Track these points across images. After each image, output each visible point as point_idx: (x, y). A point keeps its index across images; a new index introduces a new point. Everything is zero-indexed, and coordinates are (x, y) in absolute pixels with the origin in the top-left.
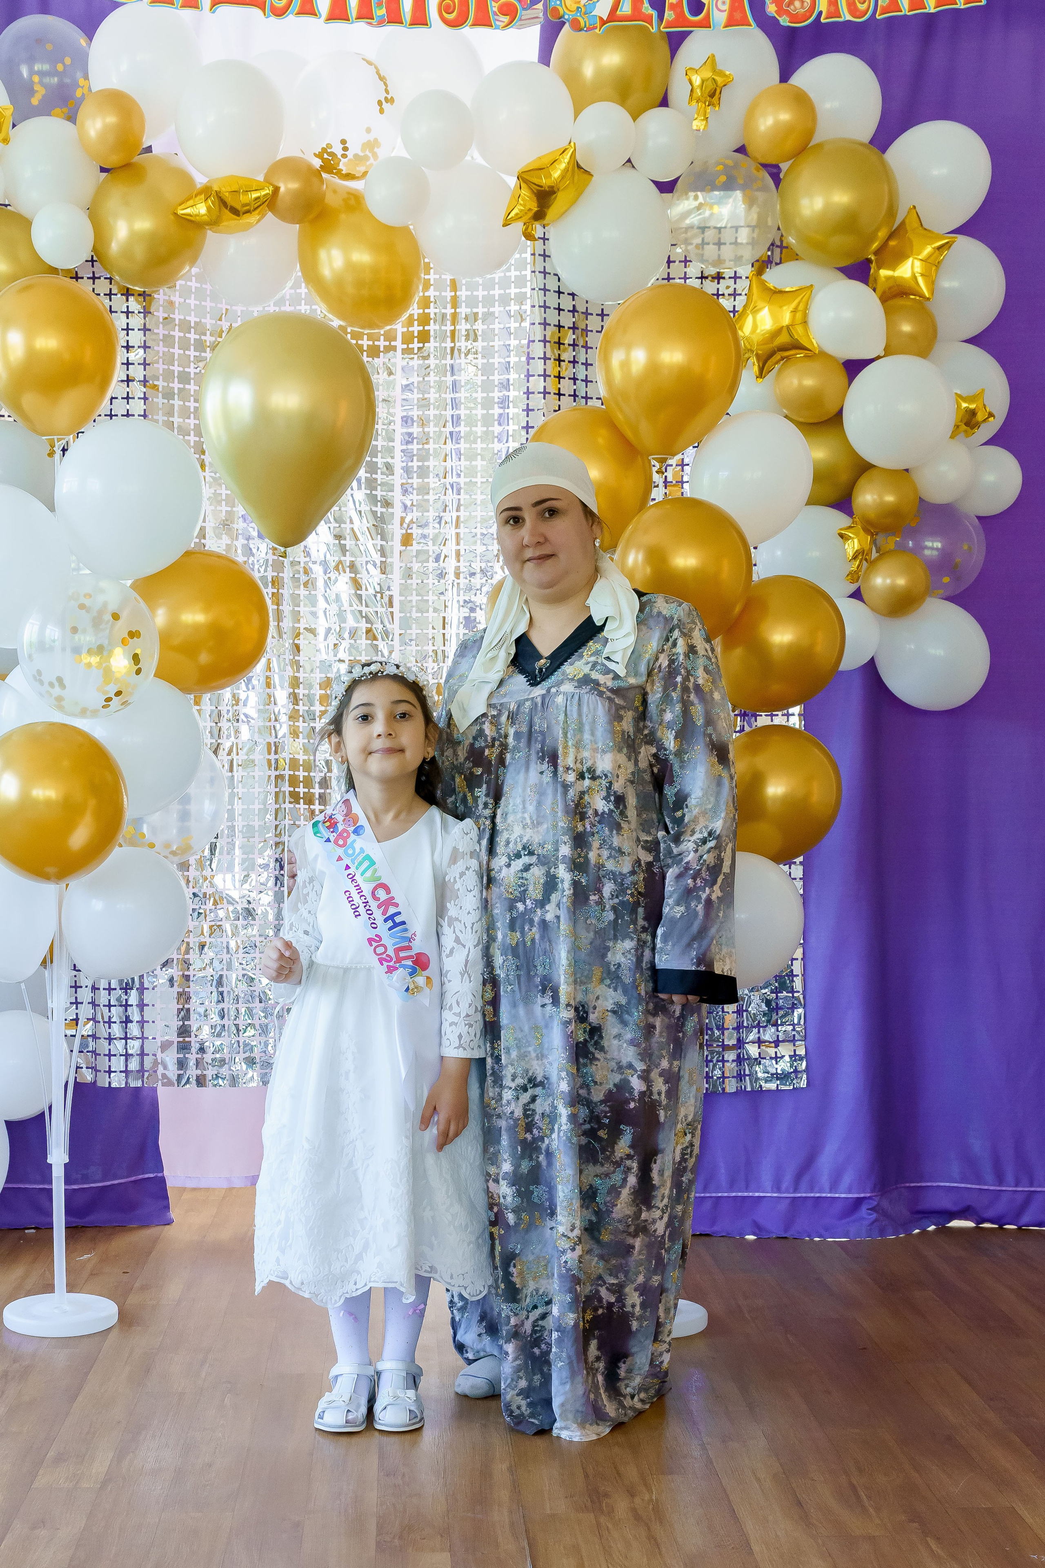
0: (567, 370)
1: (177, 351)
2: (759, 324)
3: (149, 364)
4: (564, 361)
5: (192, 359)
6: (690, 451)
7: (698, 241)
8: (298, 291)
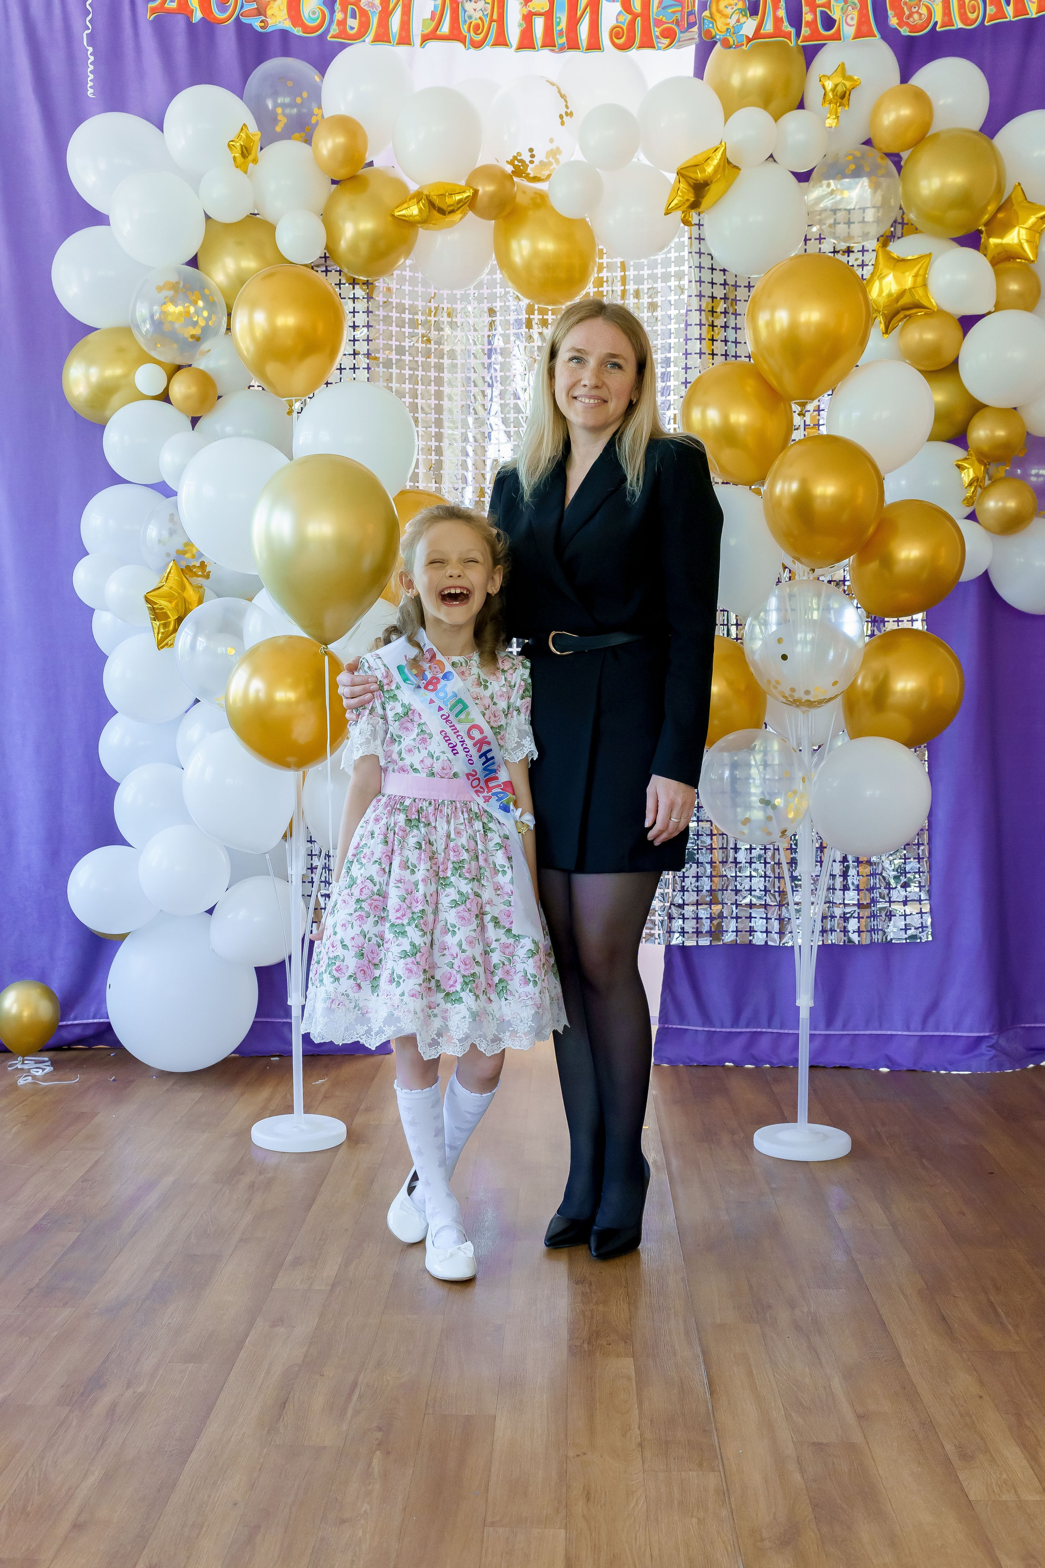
0: (720, 335)
1: (394, 329)
2: (884, 289)
3: (371, 340)
4: (717, 326)
5: (407, 334)
6: (826, 398)
7: (831, 221)
8: (494, 276)
